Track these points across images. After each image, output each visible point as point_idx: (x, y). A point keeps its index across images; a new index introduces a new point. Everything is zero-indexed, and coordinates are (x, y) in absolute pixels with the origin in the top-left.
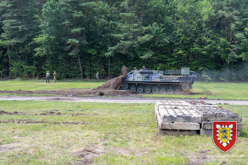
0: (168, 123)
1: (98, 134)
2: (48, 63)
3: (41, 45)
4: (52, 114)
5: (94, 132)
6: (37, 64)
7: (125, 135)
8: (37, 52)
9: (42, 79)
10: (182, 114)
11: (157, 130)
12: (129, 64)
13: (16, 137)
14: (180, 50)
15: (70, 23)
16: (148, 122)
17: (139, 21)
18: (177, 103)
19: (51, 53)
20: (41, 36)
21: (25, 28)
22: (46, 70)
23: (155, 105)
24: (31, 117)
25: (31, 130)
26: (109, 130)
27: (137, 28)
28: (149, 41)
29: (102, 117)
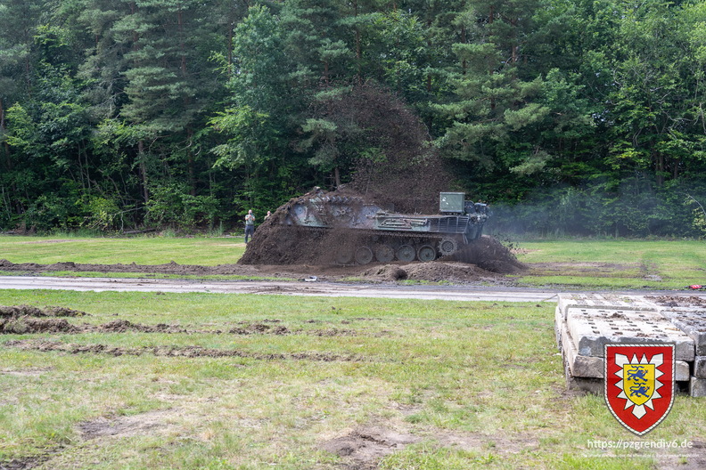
0: (593, 360)
1: (390, 388)
2: (250, 188)
3: (232, 136)
4: (262, 330)
5: (380, 382)
6: (220, 191)
7: (468, 392)
8: (219, 157)
9: (234, 231)
10: (636, 333)
11: (563, 380)
12: (479, 188)
13: (163, 396)
14: (629, 147)
15: (312, 75)
16: (534, 357)
17: (507, 65)
18: (620, 300)
19: (257, 158)
20: (230, 113)
21: (187, 90)
22: (245, 206)
23: (557, 308)
24: (205, 340)
25: (205, 375)
26: (423, 377)
27: (504, 87)
28: (536, 124)
29: (404, 340)
